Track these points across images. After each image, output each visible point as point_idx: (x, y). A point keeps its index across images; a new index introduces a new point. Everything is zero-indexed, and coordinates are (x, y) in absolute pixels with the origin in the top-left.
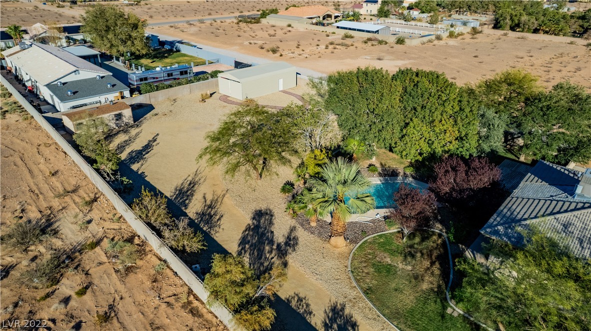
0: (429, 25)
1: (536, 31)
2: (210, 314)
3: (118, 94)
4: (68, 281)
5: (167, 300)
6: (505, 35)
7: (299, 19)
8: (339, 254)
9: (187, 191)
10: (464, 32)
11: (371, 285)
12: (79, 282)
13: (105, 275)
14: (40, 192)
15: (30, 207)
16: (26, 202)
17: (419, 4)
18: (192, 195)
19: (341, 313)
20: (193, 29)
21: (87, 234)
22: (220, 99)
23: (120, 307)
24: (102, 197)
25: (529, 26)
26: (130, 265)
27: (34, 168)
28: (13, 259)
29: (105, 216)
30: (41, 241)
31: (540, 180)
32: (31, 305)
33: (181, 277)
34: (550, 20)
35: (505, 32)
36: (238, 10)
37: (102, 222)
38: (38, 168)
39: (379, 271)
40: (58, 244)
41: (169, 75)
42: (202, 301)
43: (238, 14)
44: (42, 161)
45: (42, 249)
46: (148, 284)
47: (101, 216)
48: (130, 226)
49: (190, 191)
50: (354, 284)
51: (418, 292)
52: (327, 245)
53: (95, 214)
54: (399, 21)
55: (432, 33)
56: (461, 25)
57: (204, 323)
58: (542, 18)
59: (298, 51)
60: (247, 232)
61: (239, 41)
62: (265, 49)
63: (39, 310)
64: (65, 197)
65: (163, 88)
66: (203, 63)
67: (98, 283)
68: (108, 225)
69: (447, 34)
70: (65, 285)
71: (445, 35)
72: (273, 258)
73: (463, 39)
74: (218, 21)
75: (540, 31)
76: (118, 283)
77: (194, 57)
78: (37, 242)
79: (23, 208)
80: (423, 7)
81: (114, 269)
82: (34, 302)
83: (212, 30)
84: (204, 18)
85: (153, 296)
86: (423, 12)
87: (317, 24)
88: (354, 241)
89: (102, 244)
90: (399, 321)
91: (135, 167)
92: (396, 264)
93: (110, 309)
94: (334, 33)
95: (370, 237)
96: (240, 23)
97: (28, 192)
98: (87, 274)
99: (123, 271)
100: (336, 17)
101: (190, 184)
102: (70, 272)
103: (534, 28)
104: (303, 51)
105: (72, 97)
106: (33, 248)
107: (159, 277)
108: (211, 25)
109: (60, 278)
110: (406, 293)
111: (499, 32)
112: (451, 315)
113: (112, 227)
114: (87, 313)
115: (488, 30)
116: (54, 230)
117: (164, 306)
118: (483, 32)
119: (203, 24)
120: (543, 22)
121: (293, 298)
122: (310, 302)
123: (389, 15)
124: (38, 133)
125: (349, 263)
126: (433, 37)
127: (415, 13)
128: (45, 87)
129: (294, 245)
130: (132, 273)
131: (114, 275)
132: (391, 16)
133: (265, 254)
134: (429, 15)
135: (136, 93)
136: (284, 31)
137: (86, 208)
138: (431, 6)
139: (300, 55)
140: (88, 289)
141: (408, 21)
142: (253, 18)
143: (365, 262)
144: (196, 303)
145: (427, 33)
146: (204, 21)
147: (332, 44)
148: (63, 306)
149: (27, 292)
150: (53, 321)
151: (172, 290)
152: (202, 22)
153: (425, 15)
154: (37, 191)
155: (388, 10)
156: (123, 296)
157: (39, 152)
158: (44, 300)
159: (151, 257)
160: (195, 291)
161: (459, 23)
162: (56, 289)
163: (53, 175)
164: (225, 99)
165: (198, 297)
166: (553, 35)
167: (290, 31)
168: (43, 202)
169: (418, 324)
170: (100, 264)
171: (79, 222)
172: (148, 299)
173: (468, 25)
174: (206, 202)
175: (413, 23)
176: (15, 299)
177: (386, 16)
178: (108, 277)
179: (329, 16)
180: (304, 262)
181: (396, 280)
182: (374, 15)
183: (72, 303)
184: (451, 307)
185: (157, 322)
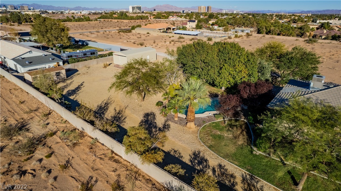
0: (224, 32)
1: (279, 34)
2: (125, 162)
3: (56, 64)
4: (39, 152)
5: (100, 156)
6: (264, 36)
7: (154, 30)
8: (192, 131)
9: (104, 107)
10: (242, 35)
11: (212, 144)
12: (46, 152)
13: (61, 148)
14: (15, 111)
15: (10, 119)
16: (7, 116)
17: (217, 22)
18: (107, 109)
19: (198, 155)
20: (93, 36)
21: (47, 130)
22: (114, 66)
23: (73, 161)
24: (53, 112)
25: (275, 32)
26: (76, 142)
27: (9, 100)
28: (3, 144)
29: (56, 121)
30: (19, 134)
31: (293, 86)
32: (19, 164)
33: (106, 146)
34: (285, 29)
35: (264, 35)
36: (118, 26)
37: (55, 124)
38: (12, 100)
39: (215, 138)
40: (30, 135)
41: (84, 55)
42: (120, 156)
43: (118, 28)
44: (14, 97)
45: (20, 138)
46: (87, 150)
47: (54, 121)
48: (72, 125)
49: (106, 107)
50: (203, 144)
51: (236, 146)
52: (185, 128)
53: (50, 120)
54: (207, 31)
55: (226, 36)
56: (241, 32)
57: (122, 166)
58: (281, 28)
59: (154, 45)
60: (142, 123)
61: (121, 40)
62: (136, 44)
63: (24, 166)
64: (31, 113)
65: (82, 61)
66: (102, 50)
67: (57, 151)
68: (58, 125)
69: (234, 36)
70: (38, 154)
71: (233, 36)
72: (157, 134)
73: (243, 38)
74: (108, 32)
75: (281, 35)
76: (70, 151)
77: (96, 48)
78: (17, 134)
79: (5, 119)
80: (220, 24)
81: (66, 145)
82: (20, 162)
83: (104, 36)
84: (99, 30)
85: (91, 155)
86: (220, 27)
87: (163, 32)
88: (199, 125)
89: (57, 134)
90: (229, 158)
91: (72, 97)
92: (223, 135)
93: (67, 162)
94: (173, 36)
95: (207, 123)
96: (120, 33)
97: (7, 112)
98: (50, 148)
99: (71, 145)
100: (173, 29)
101: (106, 104)
102: (40, 147)
103: (278, 33)
104: (158, 44)
105: (29, 65)
106: (15, 138)
107: (94, 147)
108: (104, 33)
109: (34, 150)
110: (230, 146)
111: (260, 35)
112: (255, 154)
113: (61, 126)
114: (53, 166)
115: (255, 34)
116: (27, 129)
117: (98, 159)
118: (253, 35)
119: (99, 33)
120: (282, 30)
121: (172, 151)
122: (180, 152)
123: (202, 28)
124: (8, 84)
125: (198, 135)
126: (227, 37)
127: (216, 27)
128: (12, 60)
129: (168, 128)
130: (77, 146)
131: (67, 147)
132: (203, 28)
133: (153, 132)
134: (223, 28)
135: (66, 63)
136: (145, 36)
137: (45, 118)
138: (224, 23)
139: (156, 46)
140: (52, 154)
141: (213, 30)
142: (127, 30)
143: (207, 134)
144: (116, 157)
145: (223, 36)
146: (100, 32)
147: (173, 41)
148: (38, 163)
149: (15, 158)
150: (34, 170)
151: (102, 152)
152: (98, 32)
153: (221, 28)
154: (13, 111)
155: (201, 25)
156: (74, 157)
157: (11, 93)
158: (27, 161)
159: (87, 138)
160: (115, 152)
161: (240, 31)
162: (33, 156)
163: (22, 103)
164: (117, 66)
165: (117, 154)
166: (287, 36)
167: (149, 36)
168: (18, 116)
169: (239, 159)
170: (58, 143)
171: (41, 125)
172: (88, 157)
173: (245, 31)
174: (116, 111)
175: (215, 31)
176: (9, 162)
177: (201, 28)
178: (63, 149)
179: (170, 28)
180: (174, 136)
181: (224, 141)
182: (194, 28)
183: (44, 162)
184: (255, 151)
185: (95, 167)
